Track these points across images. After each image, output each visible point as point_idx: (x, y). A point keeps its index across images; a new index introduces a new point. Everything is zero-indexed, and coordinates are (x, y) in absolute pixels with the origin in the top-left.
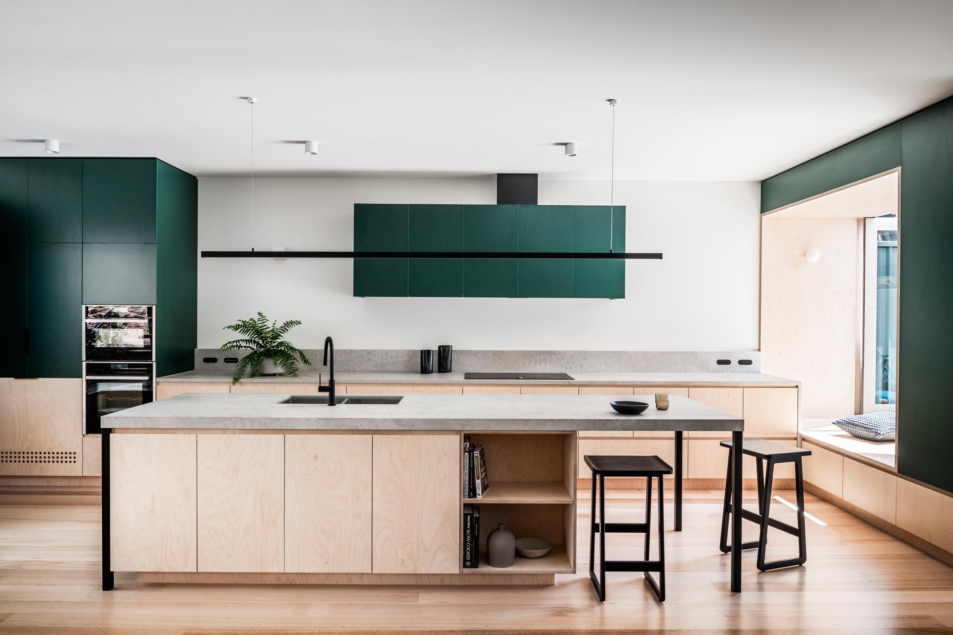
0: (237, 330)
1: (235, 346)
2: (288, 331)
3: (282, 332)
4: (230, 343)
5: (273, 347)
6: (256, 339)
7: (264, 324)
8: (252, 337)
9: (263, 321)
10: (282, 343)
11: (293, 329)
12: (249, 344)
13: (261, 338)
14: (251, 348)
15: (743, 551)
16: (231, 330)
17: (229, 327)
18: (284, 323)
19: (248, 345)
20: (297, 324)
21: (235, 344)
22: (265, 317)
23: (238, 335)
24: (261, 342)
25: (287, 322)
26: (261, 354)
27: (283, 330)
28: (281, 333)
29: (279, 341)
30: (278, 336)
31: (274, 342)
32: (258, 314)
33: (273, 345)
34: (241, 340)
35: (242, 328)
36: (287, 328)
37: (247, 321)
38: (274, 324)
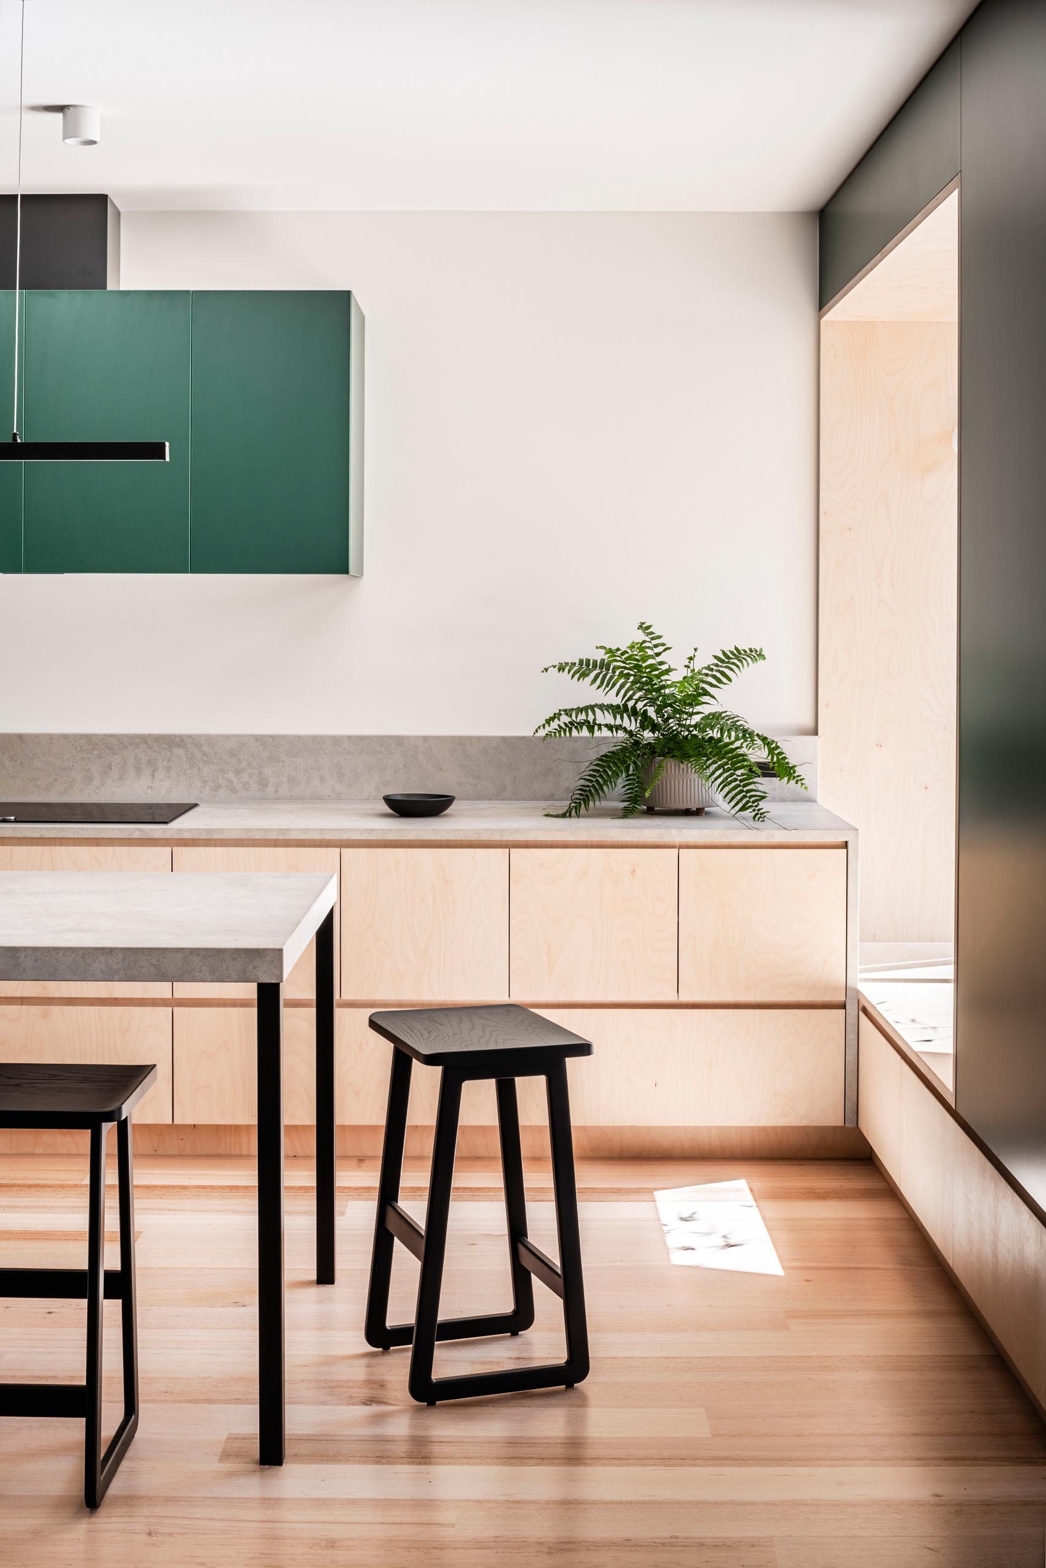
0: (584, 675)
1: (581, 724)
2: (730, 680)
3: (714, 682)
4: (568, 712)
5: (687, 727)
6: (640, 705)
7: (659, 659)
8: (630, 698)
9: (657, 650)
10: (714, 719)
11: (745, 675)
12: (622, 718)
13: (652, 702)
14: (625, 729)
15: (441, 1346)
16: (565, 675)
17: (561, 668)
18: (716, 657)
19: (618, 722)
20: (754, 660)
21: (582, 717)
22: (659, 637)
23: (587, 693)
24: (651, 712)
25: (724, 653)
26: (652, 749)
27: (714, 677)
28: (711, 685)
29: (706, 710)
30: (700, 695)
31: (691, 715)
32: (640, 627)
33: (688, 722)
34: (596, 705)
35: (597, 671)
36: (727, 671)
37: (623, 649)
38: (691, 659)
